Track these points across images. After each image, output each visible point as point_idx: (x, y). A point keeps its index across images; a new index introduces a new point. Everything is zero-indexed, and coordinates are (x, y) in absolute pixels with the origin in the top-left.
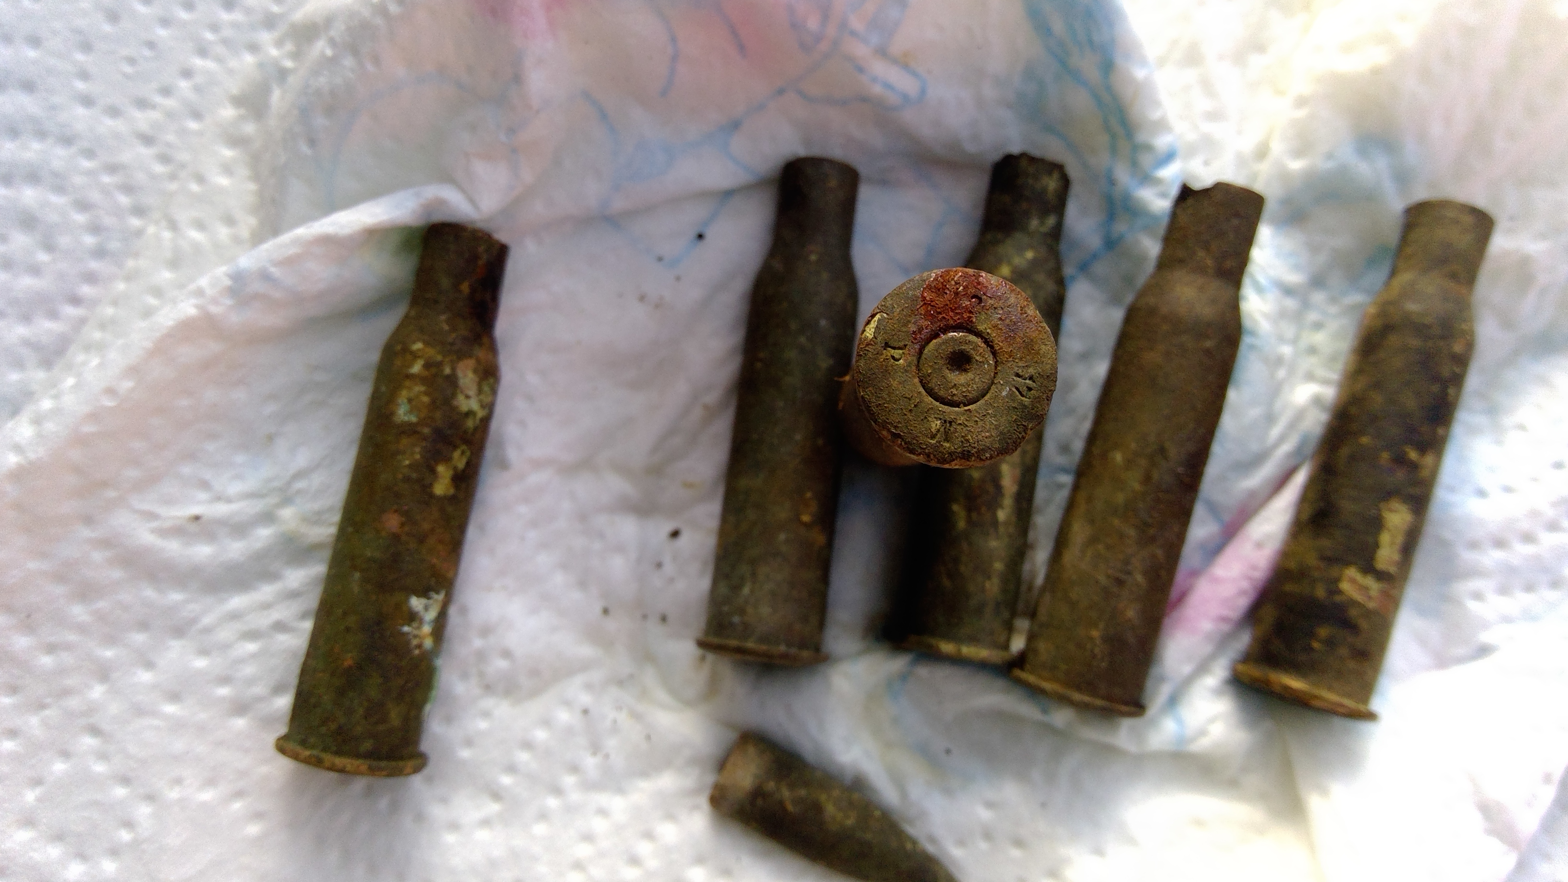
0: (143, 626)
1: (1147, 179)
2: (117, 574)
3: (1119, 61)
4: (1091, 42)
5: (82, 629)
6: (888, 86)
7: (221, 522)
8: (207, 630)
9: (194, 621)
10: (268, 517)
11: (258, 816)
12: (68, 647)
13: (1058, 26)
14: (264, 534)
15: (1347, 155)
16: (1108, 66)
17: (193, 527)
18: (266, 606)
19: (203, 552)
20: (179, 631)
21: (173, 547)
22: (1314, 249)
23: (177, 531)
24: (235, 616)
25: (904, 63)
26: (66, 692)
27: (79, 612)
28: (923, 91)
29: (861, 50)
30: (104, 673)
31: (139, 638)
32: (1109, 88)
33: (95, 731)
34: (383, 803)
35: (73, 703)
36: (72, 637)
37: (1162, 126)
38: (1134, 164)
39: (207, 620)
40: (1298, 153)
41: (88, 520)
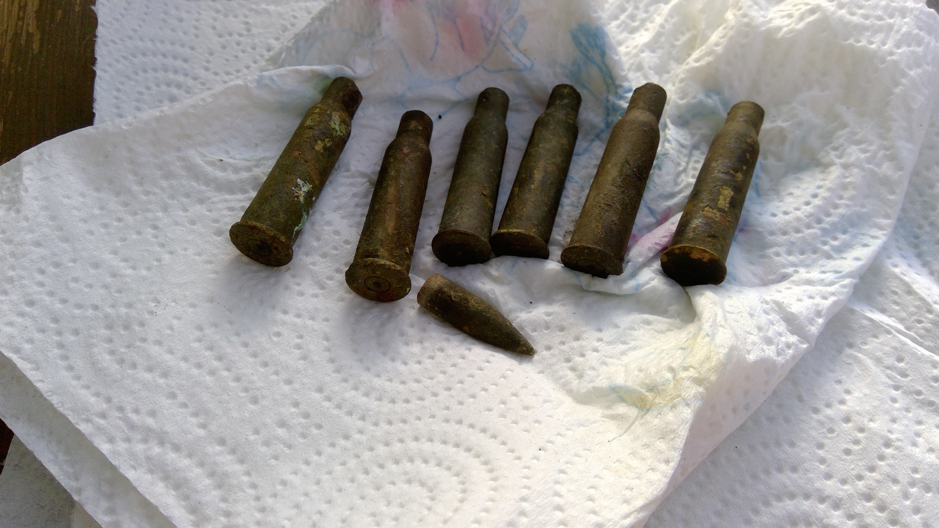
0: (188, 196)
1: (622, 98)
2: (183, 173)
3: (607, 51)
4: (596, 45)
5: (163, 189)
6: (518, 59)
7: (230, 165)
8: (213, 203)
9: (209, 198)
10: (249, 169)
11: (216, 272)
12: (155, 194)
13: (584, 41)
14: (245, 175)
15: (701, 96)
16: (603, 54)
17: (218, 163)
18: (240, 201)
19: (219, 174)
20: (201, 201)
21: (209, 169)
22: (693, 135)
23: (212, 164)
24: (226, 201)
25: (525, 53)
26: (148, 210)
27: (164, 183)
28: (533, 66)
29: (508, 41)
30: (165, 209)
31: (185, 200)
32: (604, 63)
33: (155, 227)
34: (272, 281)
35: (150, 215)
36: (157, 191)
37: (625, 79)
38: (616, 93)
39: (215, 199)
40: (682, 98)
41: (179, 149)
